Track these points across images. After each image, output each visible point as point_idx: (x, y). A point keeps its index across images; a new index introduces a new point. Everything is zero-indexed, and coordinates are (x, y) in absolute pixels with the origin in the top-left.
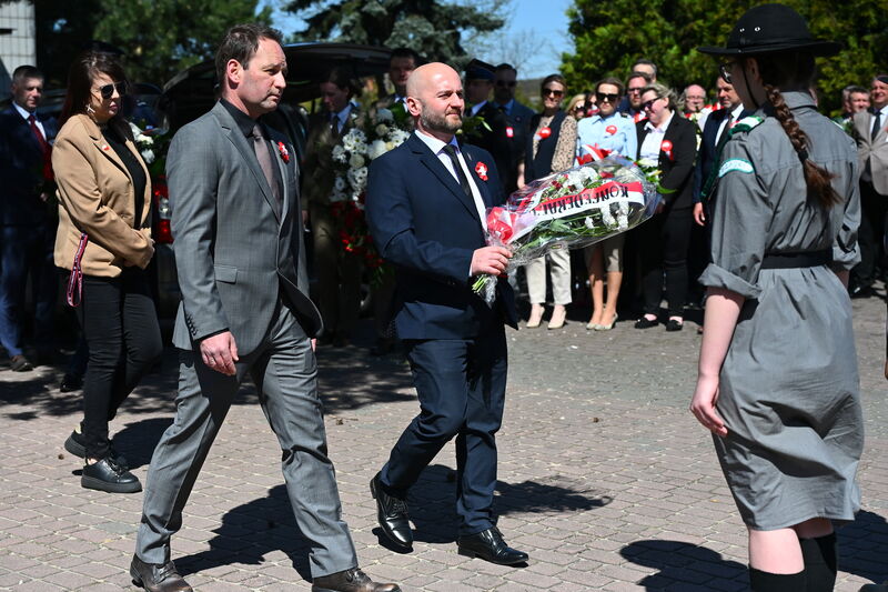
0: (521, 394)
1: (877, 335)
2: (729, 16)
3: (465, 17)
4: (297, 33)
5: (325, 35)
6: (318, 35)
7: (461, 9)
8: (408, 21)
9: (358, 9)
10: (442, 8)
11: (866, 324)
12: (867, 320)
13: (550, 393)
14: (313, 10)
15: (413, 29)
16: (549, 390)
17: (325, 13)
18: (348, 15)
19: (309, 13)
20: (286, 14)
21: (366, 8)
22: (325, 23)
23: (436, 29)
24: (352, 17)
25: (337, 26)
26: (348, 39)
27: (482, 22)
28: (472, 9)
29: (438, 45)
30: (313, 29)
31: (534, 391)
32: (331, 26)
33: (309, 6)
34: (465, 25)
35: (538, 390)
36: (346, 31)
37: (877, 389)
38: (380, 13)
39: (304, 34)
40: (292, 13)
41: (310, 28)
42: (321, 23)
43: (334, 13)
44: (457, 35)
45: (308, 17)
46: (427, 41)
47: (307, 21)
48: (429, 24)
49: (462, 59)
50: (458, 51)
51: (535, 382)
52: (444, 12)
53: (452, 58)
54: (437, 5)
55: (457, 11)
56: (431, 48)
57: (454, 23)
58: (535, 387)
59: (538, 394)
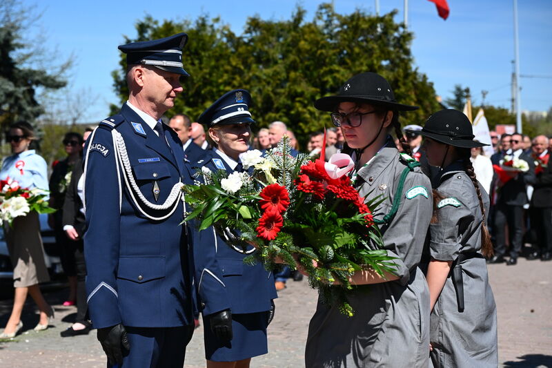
0: (81, 360)
2: (230, 80)
3: (37, 78)
7: (34, 72)
10: (20, 71)
23: (16, 85)
27: (49, 82)
28: (42, 73)
29: (17, 99)
31: (91, 358)
34: (38, 83)
44: (32, 92)
46: (9, 95)
48: (11, 83)
49: (36, 109)
50: (33, 103)
51: (92, 351)
52: (21, 74)
53: (29, 109)
54: (17, 69)
55: (32, 73)
56: (12, 101)
57: (29, 82)
58: (92, 355)
59: (94, 360)
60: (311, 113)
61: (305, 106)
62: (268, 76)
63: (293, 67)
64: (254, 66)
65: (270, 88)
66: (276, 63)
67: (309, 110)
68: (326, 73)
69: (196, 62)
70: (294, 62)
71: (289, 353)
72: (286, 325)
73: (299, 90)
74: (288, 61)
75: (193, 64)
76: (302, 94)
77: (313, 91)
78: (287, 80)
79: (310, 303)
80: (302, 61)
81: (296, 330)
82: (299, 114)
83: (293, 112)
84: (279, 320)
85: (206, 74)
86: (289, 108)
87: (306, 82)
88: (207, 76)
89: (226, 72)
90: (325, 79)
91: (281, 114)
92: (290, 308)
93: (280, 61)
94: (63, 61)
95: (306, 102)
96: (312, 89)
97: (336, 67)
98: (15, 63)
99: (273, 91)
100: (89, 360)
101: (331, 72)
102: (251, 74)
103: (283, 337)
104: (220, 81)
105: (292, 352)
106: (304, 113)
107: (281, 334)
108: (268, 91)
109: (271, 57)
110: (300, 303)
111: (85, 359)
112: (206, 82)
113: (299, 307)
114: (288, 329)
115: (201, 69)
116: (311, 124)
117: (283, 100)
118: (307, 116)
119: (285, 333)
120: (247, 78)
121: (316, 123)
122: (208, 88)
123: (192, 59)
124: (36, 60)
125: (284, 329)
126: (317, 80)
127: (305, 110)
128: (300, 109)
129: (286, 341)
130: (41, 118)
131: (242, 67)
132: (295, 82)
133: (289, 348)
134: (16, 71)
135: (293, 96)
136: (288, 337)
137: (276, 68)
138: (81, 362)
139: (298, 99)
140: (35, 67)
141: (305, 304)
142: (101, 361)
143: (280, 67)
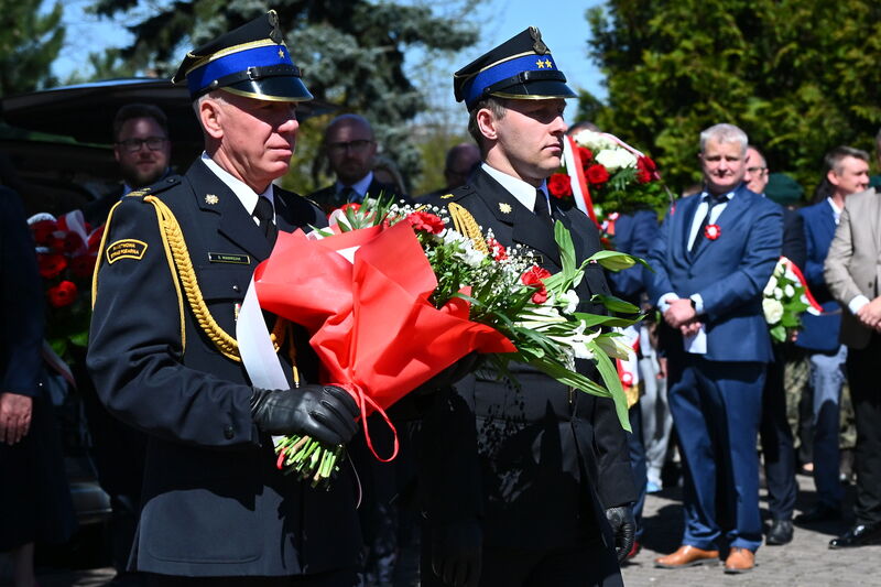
2: (862, 35)
3: (409, 24)
4: (112, 54)
5: (165, 55)
6: (153, 55)
7: (404, 11)
8: (311, 31)
9: (223, 10)
15: (320, 44)
17: (165, 17)
18: (206, 20)
19: (136, 15)
20: (95, 17)
21: (234, 5)
22: (164, 34)
23: (361, 44)
24: (213, 23)
25: (187, 38)
27: (438, 34)
28: (423, 13)
29: (364, 74)
30: (143, 45)
32: (175, 39)
33: (134, 4)
34: (411, 37)
39: (127, 53)
40: (104, 17)
41: (138, 42)
42: (155, 35)
43: (181, 17)
44: (397, 58)
45: (135, 22)
46: (345, 65)
47: (132, 29)
48: (349, 38)
49: (406, 98)
50: (400, 83)
52: (374, 16)
53: (388, 96)
55: (398, 13)
56: (350, 80)
57: (392, 35)
85: (804, 19)
88: (809, 26)
89: (854, 15)
104: (839, 34)
112: (806, 40)
122: (811, 54)
130: (419, 120)
134: (363, 9)
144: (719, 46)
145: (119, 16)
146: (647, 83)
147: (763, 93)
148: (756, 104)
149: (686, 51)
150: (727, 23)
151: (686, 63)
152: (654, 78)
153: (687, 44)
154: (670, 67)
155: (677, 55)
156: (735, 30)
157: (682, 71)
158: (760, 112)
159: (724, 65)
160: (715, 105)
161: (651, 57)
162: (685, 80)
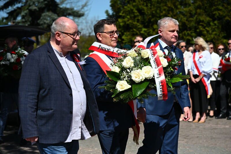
0: (85, 150)
1: (215, 129)
2: (167, 14)
3: (69, 12)
4: (3, 18)
5: (15, 19)
6: (12, 19)
7: (68, 9)
8: (47, 13)
9: (28, 9)
10: (61, 8)
11: (213, 125)
12: (213, 124)
13: (96, 150)
14: (10, 9)
15: (49, 16)
16: (96, 149)
17: (15, 10)
18: (24, 11)
19: (8, 10)
21: (30, 8)
22: (15, 14)
24: (26, 12)
25: (20, 15)
26: (24, 20)
27: (75, 14)
28: (72, 9)
31: (90, 149)
32: (17, 15)
33: (8, 7)
35: (91, 149)
36: (23, 17)
37: (210, 146)
38: (35, 10)
39: (6, 18)
40: (1, 11)
41: (9, 16)
42: (13, 15)
43: (18, 10)
45: (8, 11)
48: (56, 15)
51: (91, 147)
52: (61, 10)
54: (59, 7)
55: (66, 9)
57: (65, 14)
58: (91, 148)
59: (91, 150)
60: (208, 31)
61: (204, 28)
62: (186, 12)
63: (199, 7)
64: (179, 6)
65: (185, 19)
66: (190, 5)
67: (206, 30)
68: (215, 10)
69: (149, 5)
70: (199, 5)
71: (186, 149)
72: (187, 137)
73: (201, 19)
74: (197, 5)
75: (147, 6)
76: (203, 21)
77: (209, 20)
78: (196, 14)
79: (201, 127)
80: (203, 5)
81: (191, 139)
82: (201, 31)
83: (198, 30)
84: (184, 134)
86: (196, 28)
87: (206, 15)
88: (154, 12)
89: (165, 10)
90: (215, 13)
91: (192, 31)
92: (190, 129)
93: (192, 5)
94: (83, 3)
95: (205, 25)
96: (208, 19)
97: (220, 7)
98: (58, 4)
99: (187, 20)
100: (89, 150)
101: (218, 10)
102: (178, 11)
103: (184, 142)
104: (162, 14)
105: (187, 148)
106: (204, 31)
107: (184, 140)
108: (184, 20)
109: (187, 2)
110: (196, 127)
111: (87, 150)
112: (153, 15)
113: (195, 128)
114: (187, 138)
115: (151, 8)
116: (207, 37)
117: (193, 24)
118: (205, 32)
119: (185, 140)
120: (175, 13)
121: (209, 36)
123: (147, 4)
124: (69, 3)
125: (186, 138)
126: (211, 14)
127: (204, 29)
128: (201, 29)
129: (186, 144)
131: (173, 8)
132: (200, 14)
133: (186, 147)
134: (59, 9)
135: (198, 22)
136: (187, 142)
137: (190, 8)
138: (86, 151)
139: (201, 23)
140: (68, 6)
141: (198, 127)
142: (95, 151)
143: (192, 8)
144: (135, 17)
145: (5, 10)
146: (120, 25)
147: (145, 27)
148: (144, 29)
149: (128, 18)
150: (136, 13)
151: (128, 21)
152: (121, 24)
153: (128, 17)
154: (125, 22)
155: (126, 19)
156: (138, 14)
157: (127, 23)
158: (145, 31)
159: (136, 21)
160: (135, 30)
161: (120, 20)
162: (128, 25)
